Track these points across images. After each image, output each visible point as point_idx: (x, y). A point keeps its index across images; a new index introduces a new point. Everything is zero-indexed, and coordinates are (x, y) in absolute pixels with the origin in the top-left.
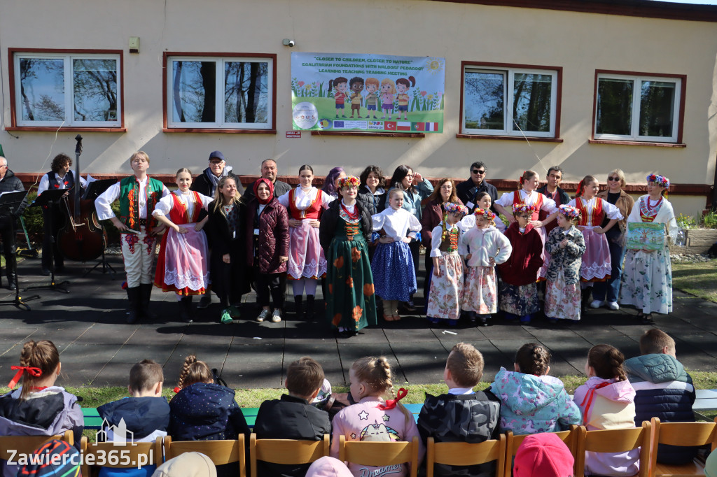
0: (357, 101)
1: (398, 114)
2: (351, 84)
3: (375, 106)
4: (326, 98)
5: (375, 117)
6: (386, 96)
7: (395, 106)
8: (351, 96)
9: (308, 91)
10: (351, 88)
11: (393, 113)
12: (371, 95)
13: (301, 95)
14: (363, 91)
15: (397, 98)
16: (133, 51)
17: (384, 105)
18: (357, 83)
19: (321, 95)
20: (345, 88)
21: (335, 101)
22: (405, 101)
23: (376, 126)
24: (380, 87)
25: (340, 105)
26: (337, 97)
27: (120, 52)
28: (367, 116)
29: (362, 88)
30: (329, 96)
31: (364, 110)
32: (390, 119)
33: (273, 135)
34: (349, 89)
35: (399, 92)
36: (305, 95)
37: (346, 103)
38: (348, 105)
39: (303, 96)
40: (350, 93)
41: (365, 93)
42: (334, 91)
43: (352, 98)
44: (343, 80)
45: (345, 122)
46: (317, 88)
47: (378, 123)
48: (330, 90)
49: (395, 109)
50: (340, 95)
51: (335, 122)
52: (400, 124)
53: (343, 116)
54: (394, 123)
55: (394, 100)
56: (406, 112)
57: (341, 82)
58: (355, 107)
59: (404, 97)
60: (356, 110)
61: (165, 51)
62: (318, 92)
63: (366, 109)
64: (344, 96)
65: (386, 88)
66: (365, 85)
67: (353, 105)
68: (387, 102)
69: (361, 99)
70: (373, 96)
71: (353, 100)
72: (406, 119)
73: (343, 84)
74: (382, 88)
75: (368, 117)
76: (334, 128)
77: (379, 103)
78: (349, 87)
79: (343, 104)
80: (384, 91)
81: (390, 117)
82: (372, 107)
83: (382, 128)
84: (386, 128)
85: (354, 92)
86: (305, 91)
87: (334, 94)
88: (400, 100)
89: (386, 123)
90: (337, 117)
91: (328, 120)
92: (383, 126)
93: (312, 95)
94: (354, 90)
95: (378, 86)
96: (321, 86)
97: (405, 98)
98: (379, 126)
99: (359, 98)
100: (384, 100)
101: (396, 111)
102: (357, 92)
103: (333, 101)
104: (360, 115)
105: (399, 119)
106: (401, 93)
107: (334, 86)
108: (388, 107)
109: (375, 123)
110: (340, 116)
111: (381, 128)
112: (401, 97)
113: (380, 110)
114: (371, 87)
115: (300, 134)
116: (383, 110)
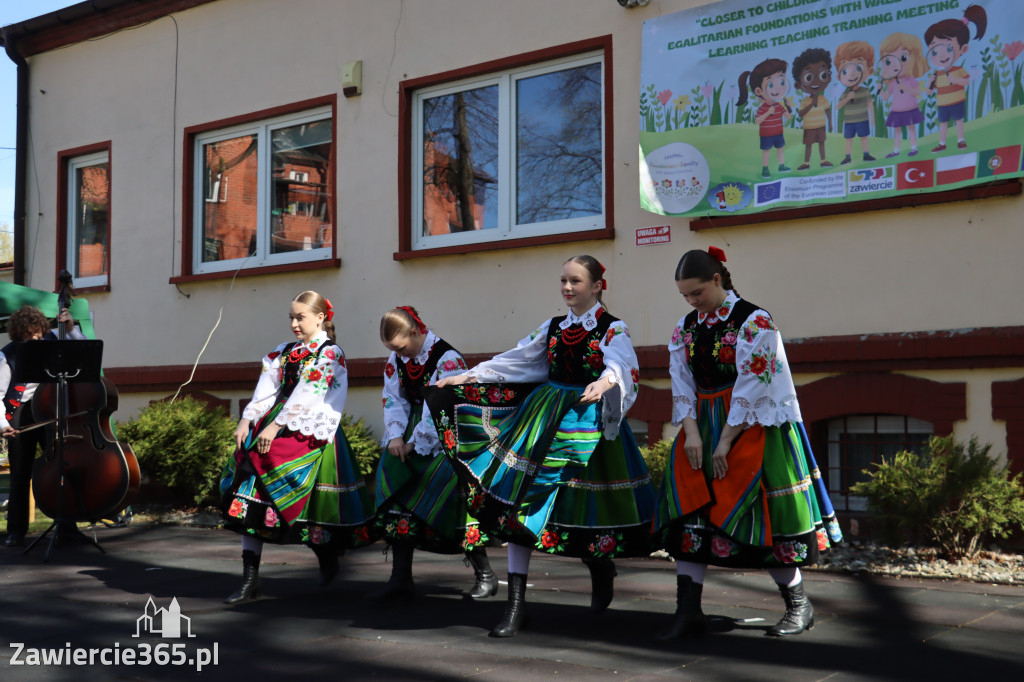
0: (815, 119)
1: (937, 134)
2: (797, 74)
3: (867, 123)
4: (732, 124)
5: (867, 157)
6: (897, 87)
7: (928, 110)
8: (801, 108)
9: (681, 114)
10: (797, 86)
11: (921, 134)
12: (852, 95)
13: (664, 125)
14: (830, 85)
15: (933, 86)
16: (351, 92)
17: (893, 114)
18: (813, 65)
19: (716, 119)
20: (784, 89)
21: (756, 128)
22: (958, 88)
23: (872, 181)
24: (878, 63)
25: (771, 139)
26: (763, 118)
27: (330, 101)
28: (844, 158)
29: (827, 77)
30: (739, 119)
31: (836, 141)
32: (912, 154)
33: (607, 242)
34: (793, 89)
35: (935, 65)
36: (673, 124)
37: (787, 132)
38: (793, 134)
39: (668, 128)
40: (797, 99)
41: (835, 92)
42: (753, 104)
43: (803, 113)
44: (773, 67)
45: (785, 182)
46: (705, 102)
47: (880, 173)
48: (743, 101)
49: (927, 120)
50: (771, 110)
51: (759, 187)
52: (943, 164)
53: (782, 168)
54: (927, 166)
55: (923, 94)
56: (959, 122)
57: (769, 74)
58: (814, 136)
59: (954, 78)
60: (815, 146)
61: (403, 79)
62: (707, 113)
63: (842, 135)
64: (780, 109)
65: (896, 62)
66: (833, 69)
67: (807, 133)
68: (901, 104)
69: (828, 112)
70: (857, 95)
71: (806, 118)
72: (962, 145)
73: (776, 78)
74: (882, 64)
75: (848, 160)
76: (757, 206)
77: (879, 113)
78: (793, 81)
79: (781, 135)
80: (889, 73)
81: (914, 148)
82: (857, 129)
83: (888, 185)
84: (901, 183)
85: (806, 95)
86: (673, 115)
87: (755, 110)
88: (943, 91)
89: (902, 168)
90: (766, 172)
91: (741, 186)
92: (893, 179)
93: (691, 121)
94: (808, 89)
95: (870, 63)
96: (717, 95)
97: (960, 81)
98: (881, 180)
99: (821, 108)
100: (894, 101)
101: (931, 127)
102: (816, 91)
103: (752, 130)
104: (828, 158)
105: (942, 148)
106: (942, 68)
107: (753, 90)
108: (905, 119)
109: (869, 174)
110: (773, 169)
111: (888, 187)
112: (942, 82)
113: (881, 133)
114: (850, 70)
115: (668, 233)
116: (891, 130)
